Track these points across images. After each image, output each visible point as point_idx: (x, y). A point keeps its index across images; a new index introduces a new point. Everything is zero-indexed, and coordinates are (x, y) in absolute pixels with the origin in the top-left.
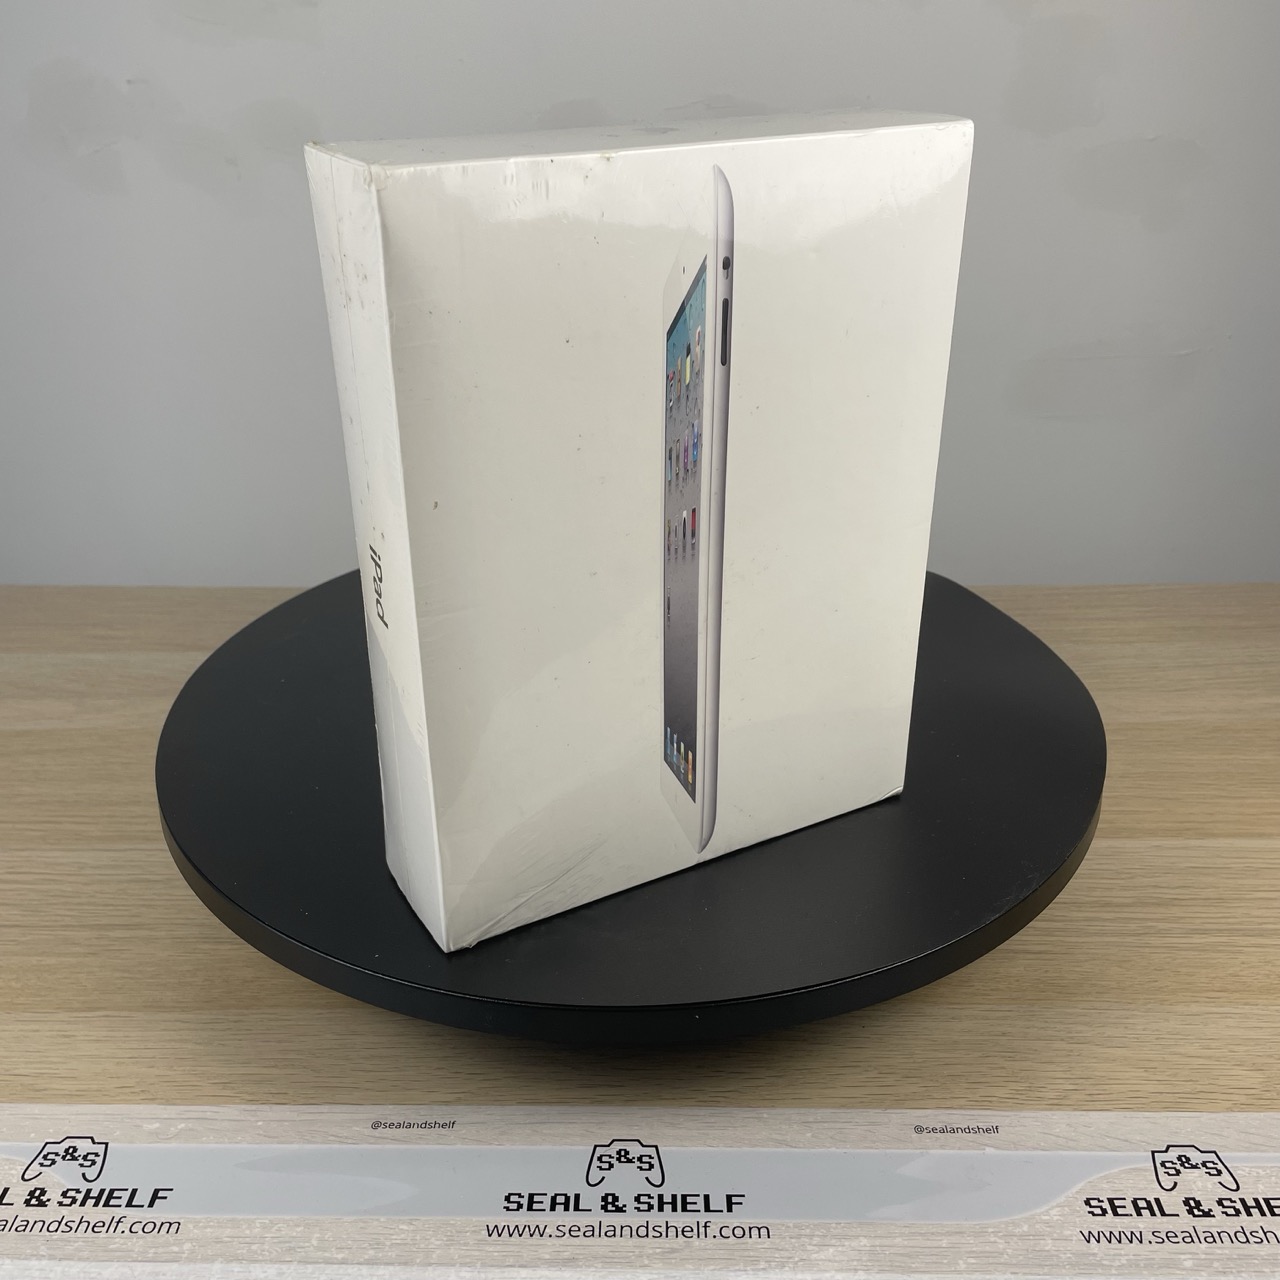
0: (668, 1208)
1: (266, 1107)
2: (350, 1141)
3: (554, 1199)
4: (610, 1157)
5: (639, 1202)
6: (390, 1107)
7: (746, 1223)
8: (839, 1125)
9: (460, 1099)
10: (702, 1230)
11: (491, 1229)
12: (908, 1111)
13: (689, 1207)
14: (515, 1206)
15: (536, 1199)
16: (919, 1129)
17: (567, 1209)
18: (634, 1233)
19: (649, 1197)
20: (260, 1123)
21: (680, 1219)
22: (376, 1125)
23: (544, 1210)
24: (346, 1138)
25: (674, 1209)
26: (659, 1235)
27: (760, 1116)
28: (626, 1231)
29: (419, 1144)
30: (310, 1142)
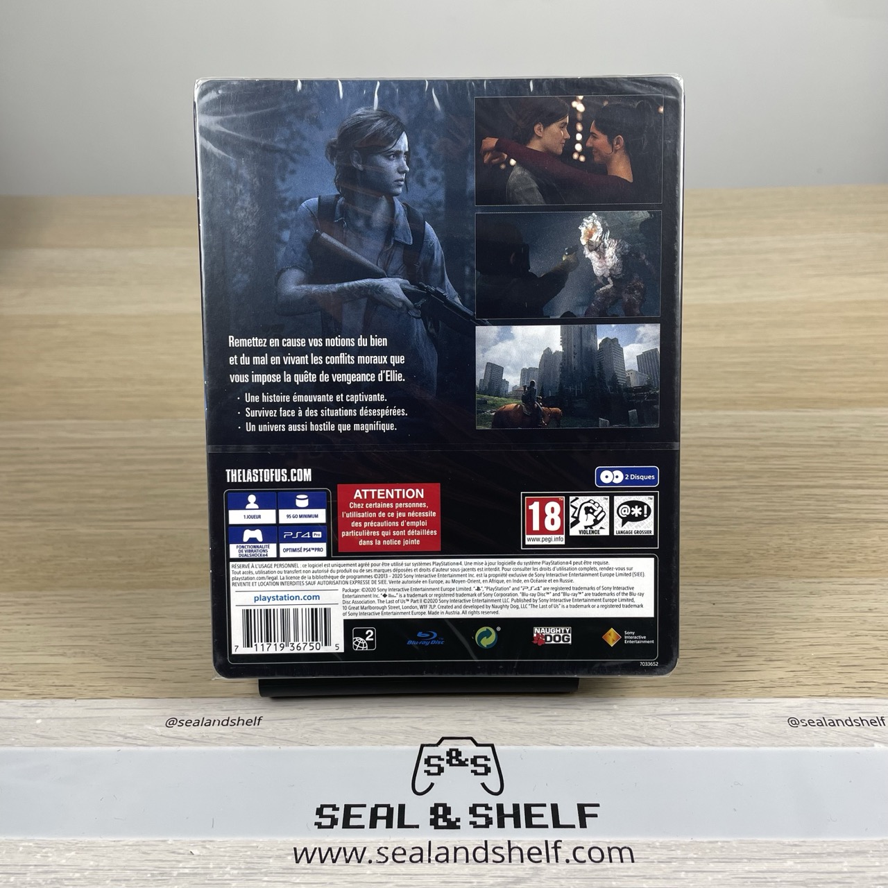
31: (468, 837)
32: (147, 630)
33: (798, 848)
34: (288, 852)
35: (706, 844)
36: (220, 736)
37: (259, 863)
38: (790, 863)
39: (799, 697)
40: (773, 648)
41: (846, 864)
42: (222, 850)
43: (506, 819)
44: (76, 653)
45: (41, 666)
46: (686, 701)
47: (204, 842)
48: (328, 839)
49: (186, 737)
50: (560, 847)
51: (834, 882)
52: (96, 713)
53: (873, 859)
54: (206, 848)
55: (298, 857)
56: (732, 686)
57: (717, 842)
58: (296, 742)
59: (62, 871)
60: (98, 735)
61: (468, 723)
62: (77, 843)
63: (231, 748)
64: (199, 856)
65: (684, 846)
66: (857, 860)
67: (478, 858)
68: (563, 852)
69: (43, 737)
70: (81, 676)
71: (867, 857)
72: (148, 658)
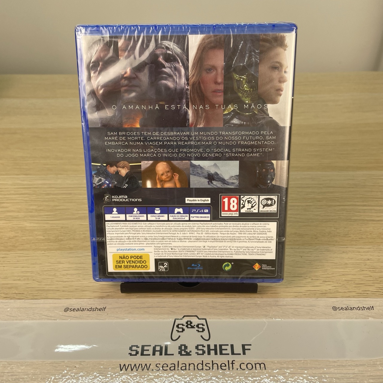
0: (212, 352)
1: (12, 301)
2: (53, 318)
3: (154, 348)
4: (183, 325)
5: (198, 350)
6: (74, 300)
7: (253, 360)
8: (295, 307)
9: (108, 296)
10: (231, 365)
11: (122, 366)
12: (328, 299)
13: (224, 352)
14: (134, 353)
15: (146, 348)
16: (335, 308)
17: (161, 354)
18: (196, 368)
19: (203, 346)
20: (9, 309)
21: (219, 359)
22: (66, 310)
23: (149, 355)
24: (51, 317)
25: (216, 354)
26: (209, 368)
27: (256, 302)
28: (192, 366)
29: (88, 320)
30: (33, 319)
31: (195, 359)
32: (56, 269)
33: (336, 363)
34: (117, 366)
35: (297, 362)
36: (88, 315)
37: (105, 371)
38: (332, 370)
39: (337, 298)
40: (327, 276)
41: (356, 370)
42: (89, 365)
43: (211, 351)
44: (25, 279)
45: (9, 285)
46: (289, 299)
47: (81, 362)
48: (134, 361)
49: (73, 316)
50: (234, 363)
51: (351, 378)
52: (34, 306)
53: (368, 368)
54: (81, 364)
55: (122, 368)
56: (308, 293)
57: (301, 360)
58: (121, 318)
59: (19, 375)
60: (34, 315)
61: (195, 309)
62: (25, 363)
63: (92, 321)
64: (78, 368)
65: (287, 363)
66: (361, 368)
67: (199, 368)
68: (236, 365)
69: (10, 316)
70: (27, 289)
71: (365, 367)
72: (56, 281)
